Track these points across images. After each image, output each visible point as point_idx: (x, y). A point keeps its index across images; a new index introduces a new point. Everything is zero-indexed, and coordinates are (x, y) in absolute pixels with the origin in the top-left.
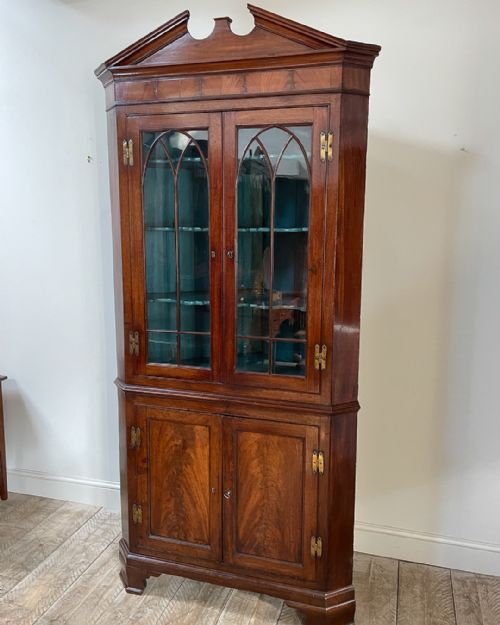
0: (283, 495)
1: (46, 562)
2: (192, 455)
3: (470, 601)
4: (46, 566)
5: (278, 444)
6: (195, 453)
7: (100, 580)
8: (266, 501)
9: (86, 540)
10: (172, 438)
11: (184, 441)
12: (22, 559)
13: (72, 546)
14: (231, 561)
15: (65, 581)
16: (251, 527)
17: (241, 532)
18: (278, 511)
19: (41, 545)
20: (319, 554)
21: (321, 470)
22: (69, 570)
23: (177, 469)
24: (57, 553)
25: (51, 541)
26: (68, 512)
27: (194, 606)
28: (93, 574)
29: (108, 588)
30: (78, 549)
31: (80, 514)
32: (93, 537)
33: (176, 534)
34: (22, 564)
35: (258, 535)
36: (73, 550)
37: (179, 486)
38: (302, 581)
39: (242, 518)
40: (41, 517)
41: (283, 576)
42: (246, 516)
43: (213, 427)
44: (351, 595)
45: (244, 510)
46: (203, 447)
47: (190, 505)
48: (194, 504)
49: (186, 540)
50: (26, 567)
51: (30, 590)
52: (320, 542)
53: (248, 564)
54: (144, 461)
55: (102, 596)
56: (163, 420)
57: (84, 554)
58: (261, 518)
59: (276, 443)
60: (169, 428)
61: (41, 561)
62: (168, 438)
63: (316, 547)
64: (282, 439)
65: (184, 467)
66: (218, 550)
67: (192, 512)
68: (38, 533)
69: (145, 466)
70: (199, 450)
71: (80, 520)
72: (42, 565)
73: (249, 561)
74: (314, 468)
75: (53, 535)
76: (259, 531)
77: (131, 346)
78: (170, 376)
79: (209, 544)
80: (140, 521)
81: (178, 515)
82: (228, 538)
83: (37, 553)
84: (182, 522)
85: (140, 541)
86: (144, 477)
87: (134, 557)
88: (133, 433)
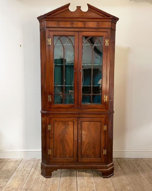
0: (95, 139)
1: (14, 175)
2: (68, 131)
3: (137, 164)
4: (14, 176)
5: (94, 124)
7: (35, 177)
8: (90, 141)
9: (23, 168)
11: (65, 127)
12: (5, 175)
13: (20, 170)
14: (80, 161)
15: (24, 179)
16: (86, 149)
17: (83, 152)
18: (94, 144)
19: (8, 171)
20: (106, 154)
21: (106, 130)
22: (22, 176)
23: (63, 136)
24: (15, 172)
25: (11, 170)
26: (12, 161)
27: (68, 177)
28: (32, 175)
29: (39, 178)
30: (22, 170)
31: (17, 161)
32: (25, 166)
33: (62, 156)
34: (5, 177)
35: (88, 152)
36: (21, 171)
37: (64, 141)
38: (101, 163)
39: (83, 148)
40: (3, 164)
41: (95, 162)
42: (84, 147)
43: (74, 122)
44: (113, 165)
47: (67, 146)
48: (68, 146)
49: (66, 157)
50: (7, 177)
51: (13, 183)
52: (106, 150)
53: (85, 161)
54: (52, 135)
55: (38, 181)
56: (58, 121)
57: (25, 171)
58: (89, 147)
59: (93, 124)
60: (60, 123)
61: (12, 175)
62: (60, 127)
63: (105, 152)
64: (95, 122)
65: (65, 135)
66: (76, 158)
67: (67, 148)
68: (5, 168)
69: (53, 136)
70: (70, 129)
71: (17, 163)
72: (12, 177)
74: (104, 130)
75: (11, 168)
76: (88, 150)
77: (49, 99)
78: (61, 108)
79: (73, 157)
80: (51, 154)
81: (63, 150)
82: (79, 154)
83: (8, 173)
84: (64, 152)
85: (50, 160)
86: (52, 140)
87: (48, 166)
88: (49, 126)
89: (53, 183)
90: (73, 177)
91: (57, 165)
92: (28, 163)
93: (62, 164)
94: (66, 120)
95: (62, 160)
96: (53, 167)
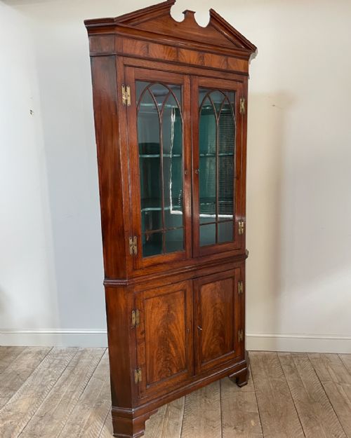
1: (26, 384)
4: (26, 386)
9: (49, 367)
12: (8, 385)
13: (40, 373)
19: (18, 375)
22: (43, 386)
24: (31, 378)
25: (25, 371)
26: (30, 352)
30: (45, 373)
31: (40, 353)
32: (52, 365)
34: (9, 387)
36: (42, 374)
40: (12, 358)
50: (13, 388)
51: (21, 401)
57: (50, 376)
61: (21, 384)
68: (13, 367)
71: (40, 356)
72: (22, 387)
75: (25, 367)
83: (17, 380)
92: (59, 358)
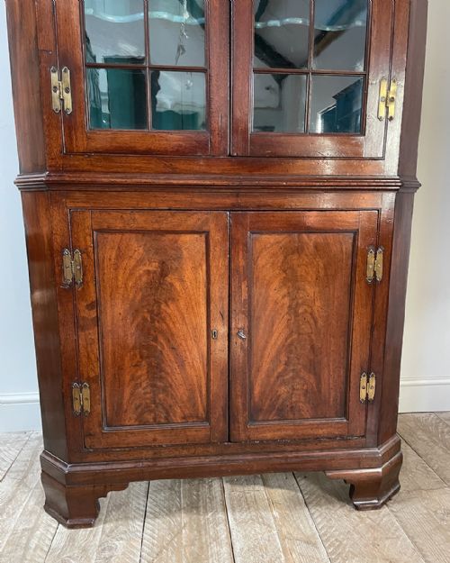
0: (320, 323)
2: (178, 285)
6: (182, 281)
8: (295, 336)
10: (140, 262)
11: (163, 263)
14: (243, 436)
16: (272, 380)
17: (257, 390)
18: (312, 347)
20: (371, 396)
23: (151, 312)
27: (184, 518)
29: (32, 531)
33: (150, 417)
35: (283, 390)
37: (155, 339)
38: (345, 440)
39: (258, 370)
42: (265, 367)
43: (212, 234)
44: (398, 446)
45: (262, 357)
46: (195, 268)
47: (175, 366)
48: (182, 365)
49: (168, 422)
52: (373, 380)
53: (269, 435)
54: (91, 306)
55: (26, 548)
56: (122, 231)
58: (287, 364)
59: (311, 244)
62: (133, 262)
63: (368, 388)
65: (163, 306)
66: (222, 425)
67: (177, 377)
69: (93, 314)
70: (188, 274)
73: (269, 430)
74: (370, 274)
76: (284, 383)
77: (55, 95)
78: (134, 152)
79: (208, 419)
80: (87, 407)
81: (154, 386)
82: (239, 402)
84: (161, 396)
85: (88, 441)
86: (92, 334)
87: (78, 469)
88: (67, 260)
89: (107, 554)
90: (206, 512)
91: (123, 461)
93: (150, 454)
94: (164, 226)
95: (151, 436)
96: (103, 472)
